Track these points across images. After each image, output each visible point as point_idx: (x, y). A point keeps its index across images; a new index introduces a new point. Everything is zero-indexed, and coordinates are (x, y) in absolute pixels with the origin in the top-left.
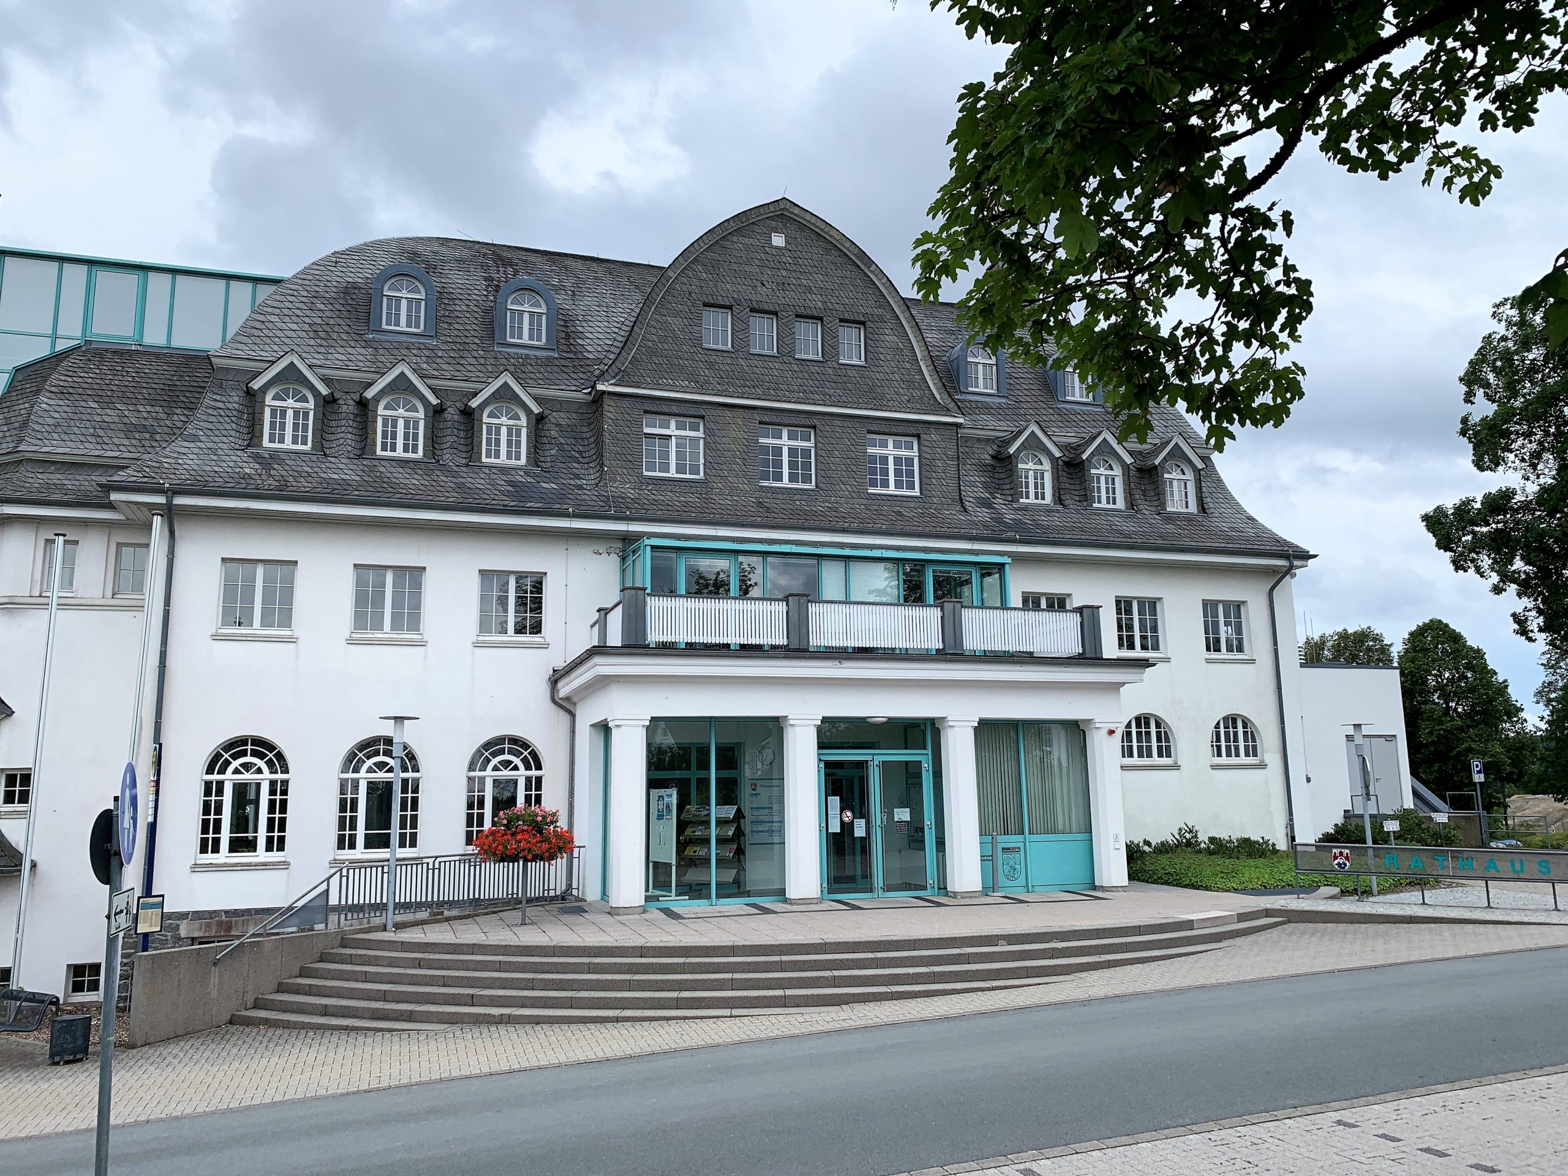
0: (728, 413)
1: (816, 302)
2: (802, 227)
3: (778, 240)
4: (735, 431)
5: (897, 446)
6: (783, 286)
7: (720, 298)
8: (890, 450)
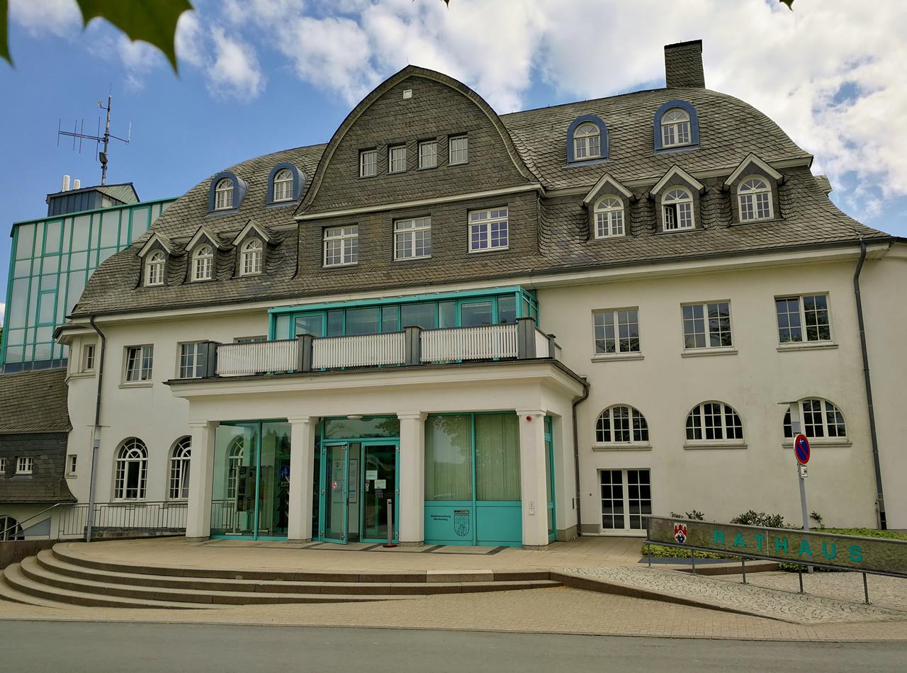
0: (372, 217)
1: (432, 128)
2: (424, 80)
3: (408, 94)
4: (378, 228)
5: (494, 216)
6: (409, 124)
7: (369, 144)
8: (489, 219)
